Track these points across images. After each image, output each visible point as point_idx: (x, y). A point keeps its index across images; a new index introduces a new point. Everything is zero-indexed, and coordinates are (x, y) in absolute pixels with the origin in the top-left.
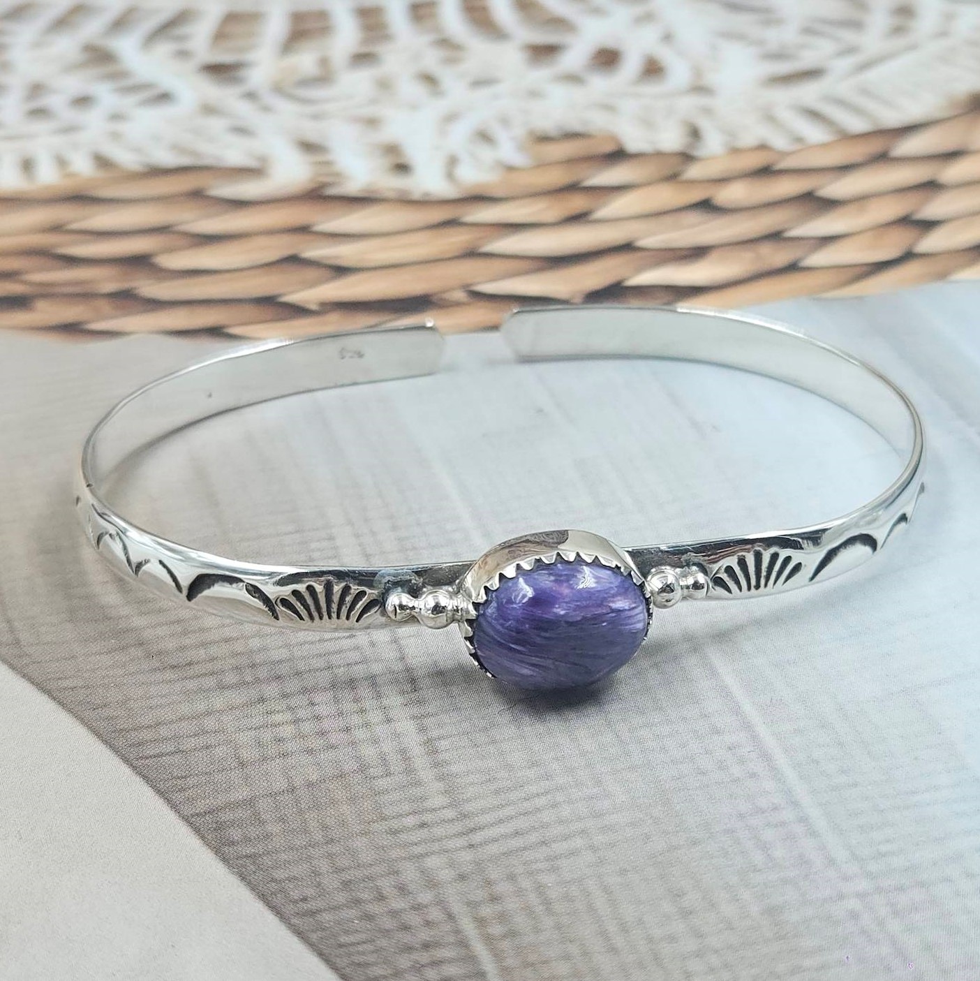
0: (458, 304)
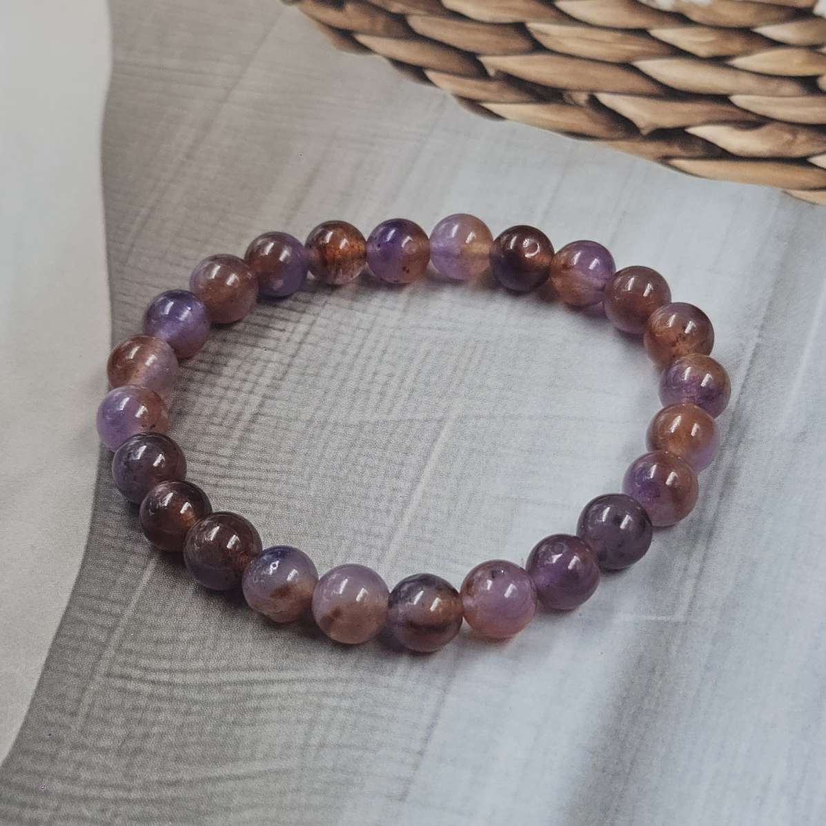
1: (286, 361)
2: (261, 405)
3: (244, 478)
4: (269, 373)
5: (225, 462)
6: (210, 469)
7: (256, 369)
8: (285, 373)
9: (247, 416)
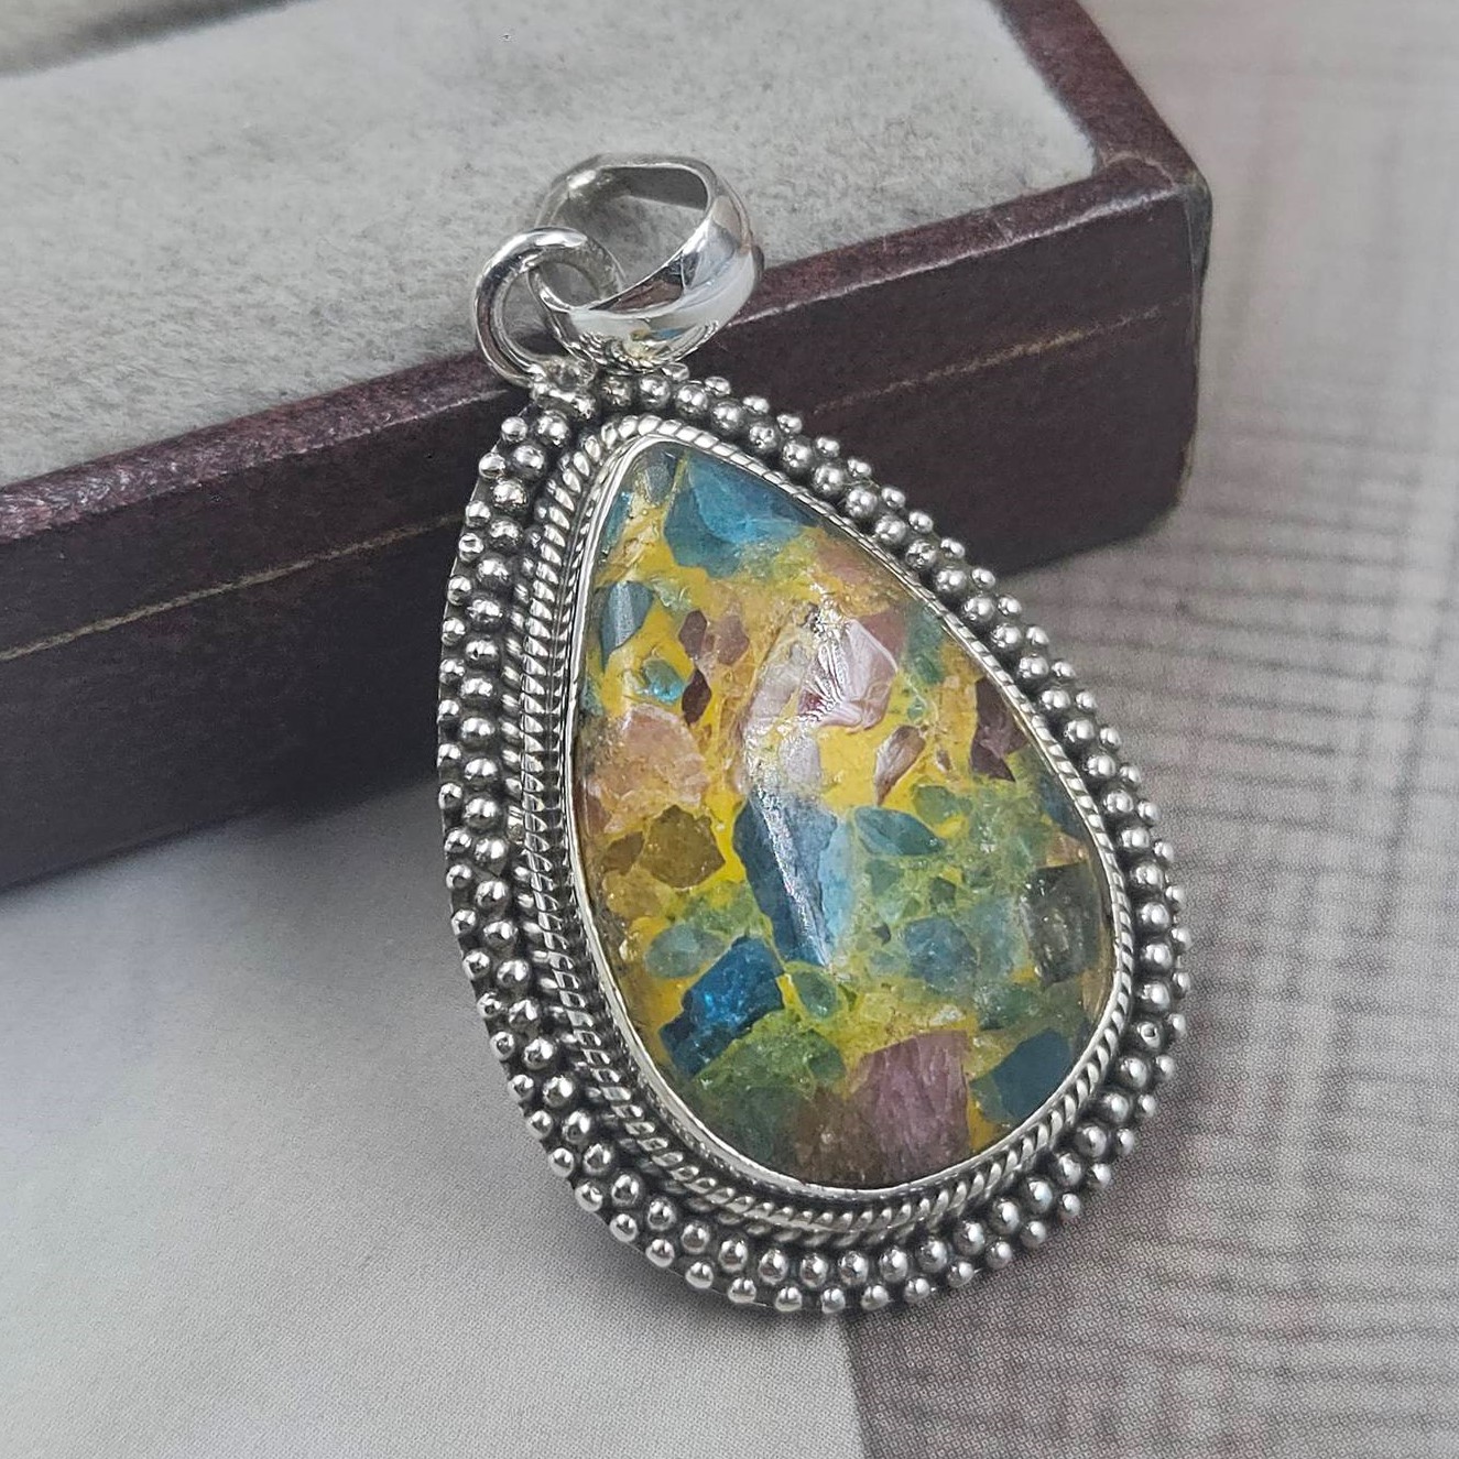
1: (1376, 861)
2: (1343, 1040)
3: (1371, 1332)
4: (1330, 915)
5: (1283, 1274)
6: (1244, 1310)
7: (1282, 903)
8: (1386, 910)
9: (1306, 1090)
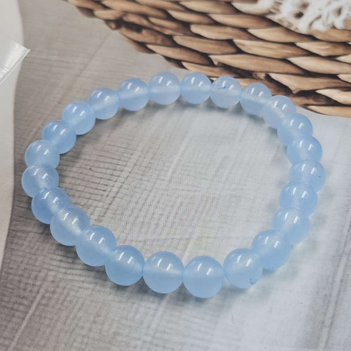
0: (259, 79)
